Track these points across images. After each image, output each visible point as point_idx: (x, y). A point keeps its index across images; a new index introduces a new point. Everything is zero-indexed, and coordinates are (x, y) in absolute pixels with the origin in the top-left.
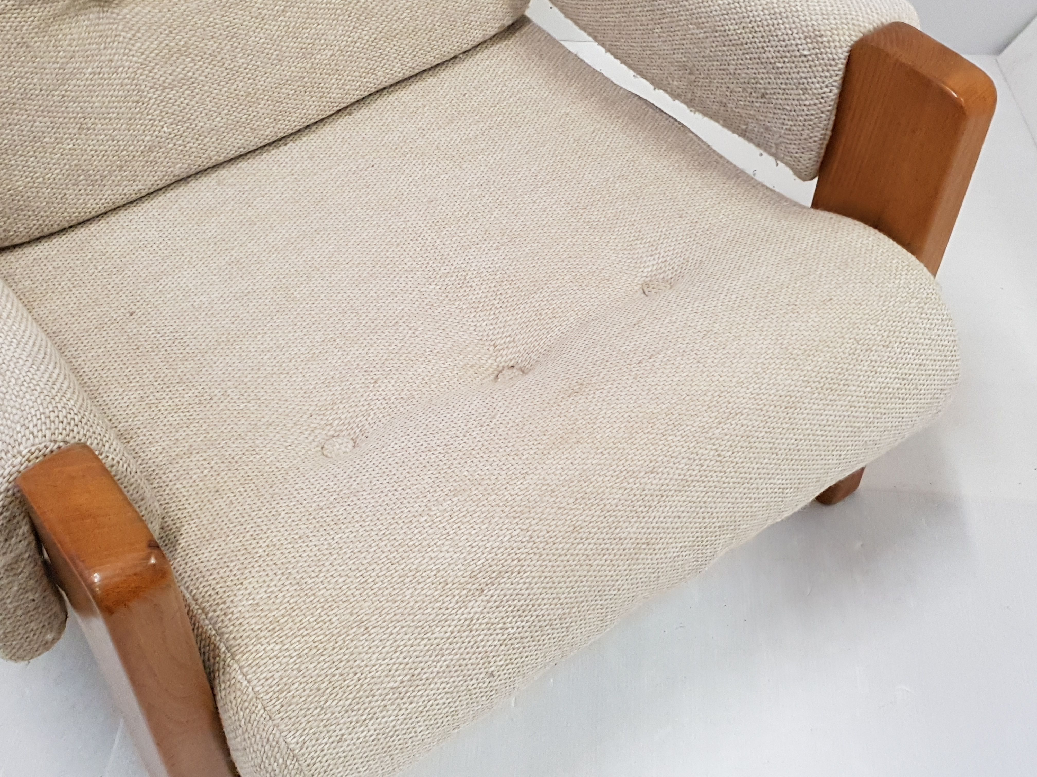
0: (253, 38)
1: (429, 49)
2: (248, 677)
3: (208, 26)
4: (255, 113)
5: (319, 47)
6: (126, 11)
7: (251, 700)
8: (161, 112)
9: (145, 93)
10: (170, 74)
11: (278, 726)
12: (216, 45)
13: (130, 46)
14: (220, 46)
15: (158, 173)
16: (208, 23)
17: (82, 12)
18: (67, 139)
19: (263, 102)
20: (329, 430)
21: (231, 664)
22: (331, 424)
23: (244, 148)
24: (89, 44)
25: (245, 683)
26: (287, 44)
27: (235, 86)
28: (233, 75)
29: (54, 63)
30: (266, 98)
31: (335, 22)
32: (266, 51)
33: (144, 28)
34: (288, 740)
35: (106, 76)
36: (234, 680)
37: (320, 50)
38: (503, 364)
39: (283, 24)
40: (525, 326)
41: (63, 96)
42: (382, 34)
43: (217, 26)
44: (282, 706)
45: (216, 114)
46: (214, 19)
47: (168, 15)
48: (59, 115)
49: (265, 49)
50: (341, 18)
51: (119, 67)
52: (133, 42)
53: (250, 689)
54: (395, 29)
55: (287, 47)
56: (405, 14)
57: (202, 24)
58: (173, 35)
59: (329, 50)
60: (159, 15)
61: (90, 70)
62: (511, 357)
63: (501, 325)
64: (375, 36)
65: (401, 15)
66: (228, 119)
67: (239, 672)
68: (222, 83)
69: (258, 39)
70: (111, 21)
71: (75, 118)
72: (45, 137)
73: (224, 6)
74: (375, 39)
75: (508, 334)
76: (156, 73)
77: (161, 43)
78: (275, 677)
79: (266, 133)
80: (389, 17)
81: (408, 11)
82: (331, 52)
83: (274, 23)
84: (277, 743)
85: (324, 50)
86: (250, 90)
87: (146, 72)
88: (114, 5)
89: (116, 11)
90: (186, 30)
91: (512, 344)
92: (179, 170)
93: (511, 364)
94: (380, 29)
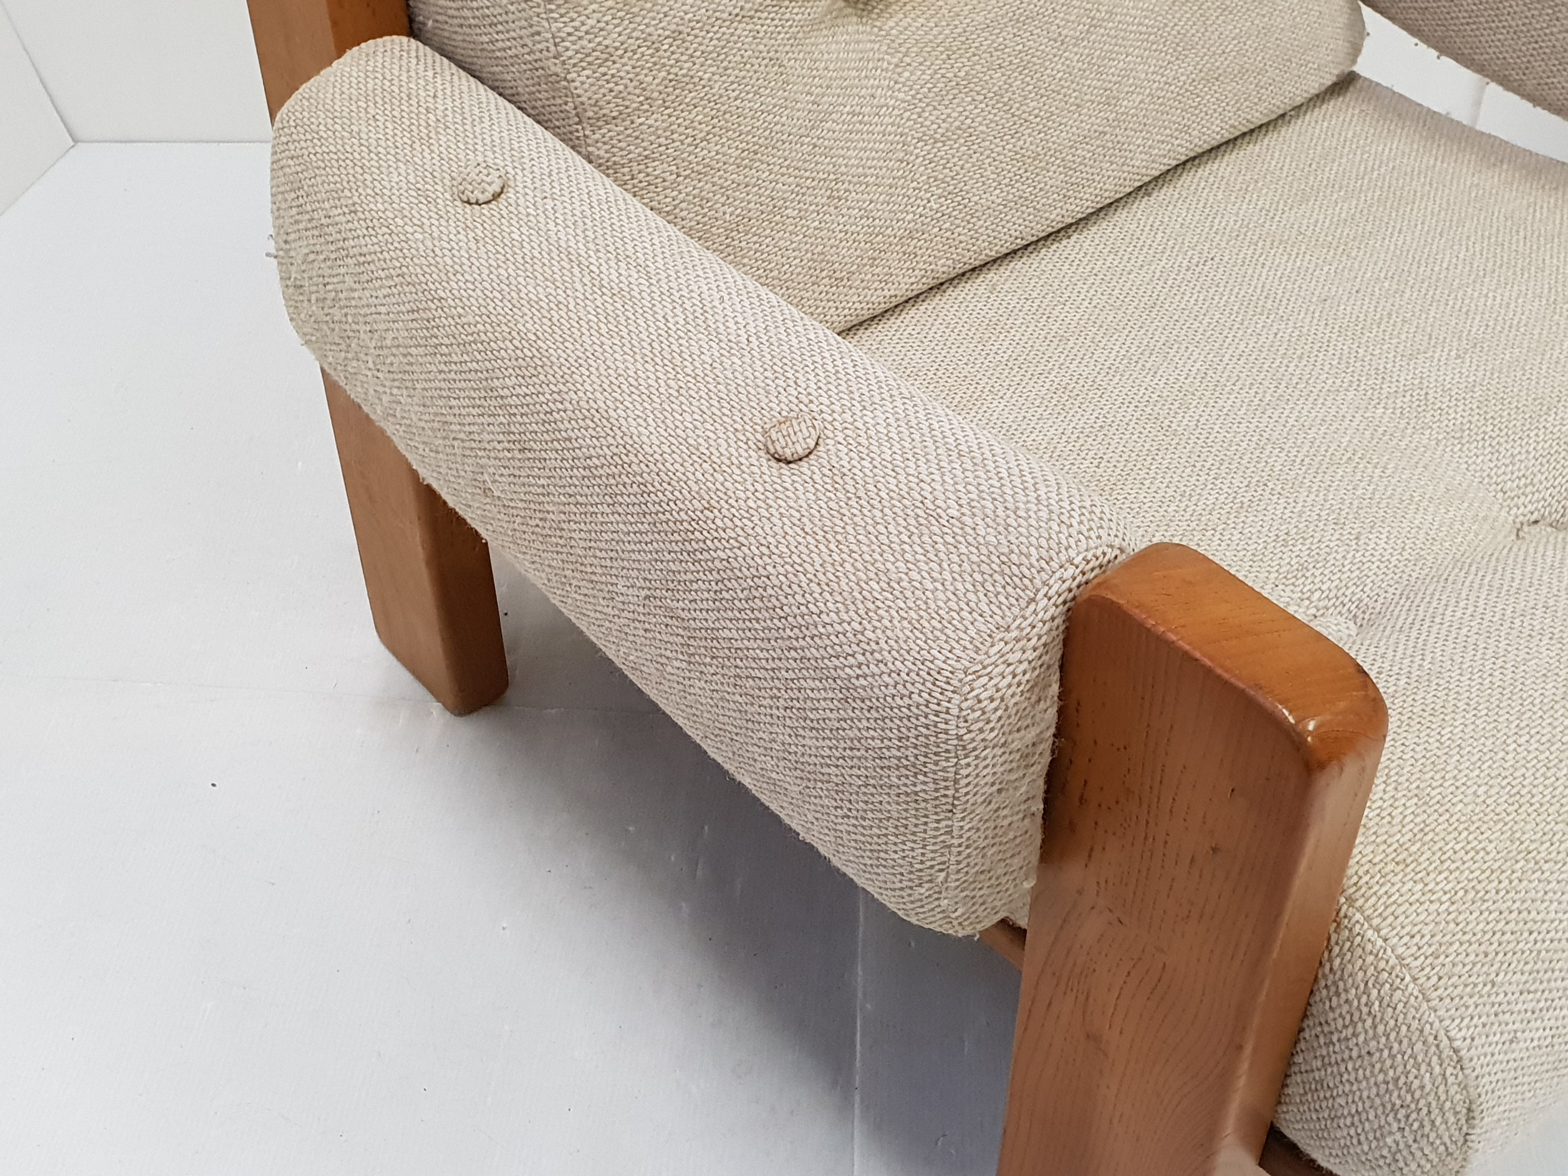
0: (1049, 71)
1: (1256, 100)
2: (1383, 933)
3: (997, 50)
4: (1042, 185)
5: (1126, 89)
6: (891, 23)
7: (1393, 968)
8: (929, 178)
9: (912, 148)
10: (944, 121)
11: (1435, 1011)
12: (1004, 78)
13: (896, 76)
14: (1009, 81)
15: (917, 272)
16: (995, 45)
17: (839, 21)
18: (812, 212)
19: (1053, 168)
20: (1308, 608)
21: (1349, 914)
22: (1308, 599)
23: (1022, 239)
24: (849, 69)
25: (1380, 942)
26: (1089, 82)
27: (1022, 142)
28: (1021, 125)
29: (808, 93)
30: (1058, 162)
31: (1147, 52)
32: (1063, 91)
33: (915, 49)
34: (1452, 1034)
35: (866, 118)
36: (1359, 938)
37: (1127, 93)
38: (1521, 518)
39: (1087, 51)
40: (1545, 461)
41: (815, 146)
42: (1202, 74)
43: (1007, 50)
44: (1440, 978)
45: (995, 184)
46: (1005, 39)
47: (947, 32)
48: (807, 174)
49: (1063, 88)
50: (1154, 47)
51: (882, 107)
52: (899, 70)
53: (1389, 951)
54: (1218, 68)
55: (1089, 86)
56: (1231, 46)
57: (989, 46)
58: (952, 61)
59: (1139, 93)
60: (935, 31)
61: (848, 109)
62: (1530, 507)
63: (1507, 461)
64: (1193, 76)
65: (1227, 47)
66: (1008, 193)
67: (1366, 925)
68: (1006, 138)
69: (1055, 72)
70: (873, 38)
71: (825, 180)
72: (786, 208)
73: (1018, 21)
74: (1194, 81)
75: (1521, 474)
76: (926, 119)
77: (936, 72)
78: (1423, 932)
79: (1052, 217)
80: (1212, 49)
81: (1235, 42)
82: (1140, 97)
83: (1076, 49)
84: (1436, 1038)
85: (1133, 93)
86: (1039, 149)
87: (914, 116)
88: (874, 16)
89: (878, 24)
90: (967, 55)
91: (1530, 488)
92: (943, 268)
93: (1533, 518)
94: (1199, 67)
